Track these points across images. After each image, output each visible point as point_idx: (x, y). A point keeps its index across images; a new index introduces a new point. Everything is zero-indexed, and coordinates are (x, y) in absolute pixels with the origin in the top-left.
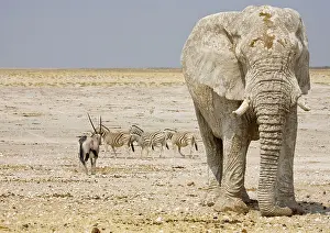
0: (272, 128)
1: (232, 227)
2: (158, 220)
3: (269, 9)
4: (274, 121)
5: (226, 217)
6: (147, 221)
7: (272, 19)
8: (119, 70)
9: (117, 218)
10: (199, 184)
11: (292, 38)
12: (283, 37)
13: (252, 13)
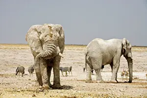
2: (19, 90)
3: (51, 25)
6: (15, 91)
10: (32, 80)
11: (58, 35)
12: (55, 34)
13: (46, 26)
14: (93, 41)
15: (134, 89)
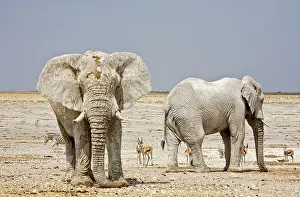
0: (99, 131)
1: (83, 195)
2: (34, 191)
3: (99, 54)
4: (101, 126)
5: (79, 189)
6: (27, 192)
7: (101, 60)
8: (9, 93)
9: (6, 190)
11: (114, 73)
12: (107, 72)
13: (89, 56)
14: (182, 83)
15: (279, 186)
